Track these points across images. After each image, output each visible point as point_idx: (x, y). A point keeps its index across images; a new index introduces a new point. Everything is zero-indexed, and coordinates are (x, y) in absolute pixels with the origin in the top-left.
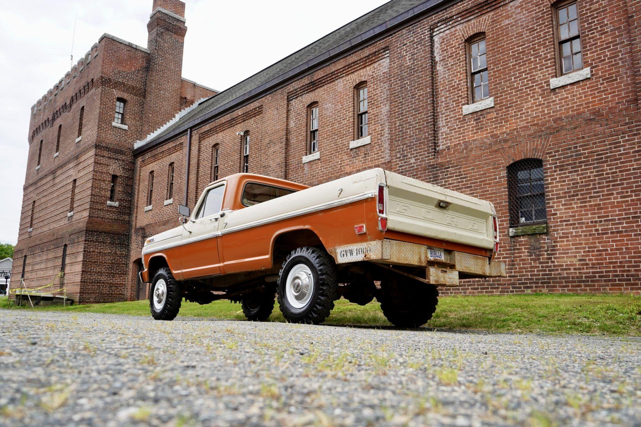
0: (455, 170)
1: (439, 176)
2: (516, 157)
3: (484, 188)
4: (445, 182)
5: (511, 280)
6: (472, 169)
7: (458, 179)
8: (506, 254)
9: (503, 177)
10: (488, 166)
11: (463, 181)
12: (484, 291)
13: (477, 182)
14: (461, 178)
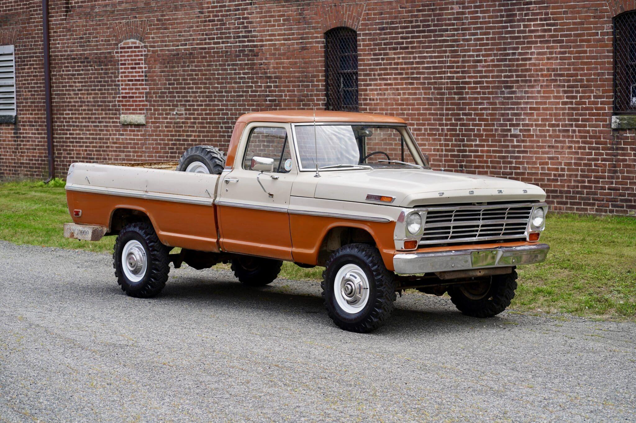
0: (540, 8)
1: (515, 15)
2: (625, 5)
3: (580, 46)
4: (525, 26)
5: (610, 194)
6: (565, 13)
7: (543, 25)
8: (607, 154)
9: (607, 34)
10: (586, 12)
11: (550, 30)
12: (575, 207)
13: (570, 35)
14: (548, 25)
